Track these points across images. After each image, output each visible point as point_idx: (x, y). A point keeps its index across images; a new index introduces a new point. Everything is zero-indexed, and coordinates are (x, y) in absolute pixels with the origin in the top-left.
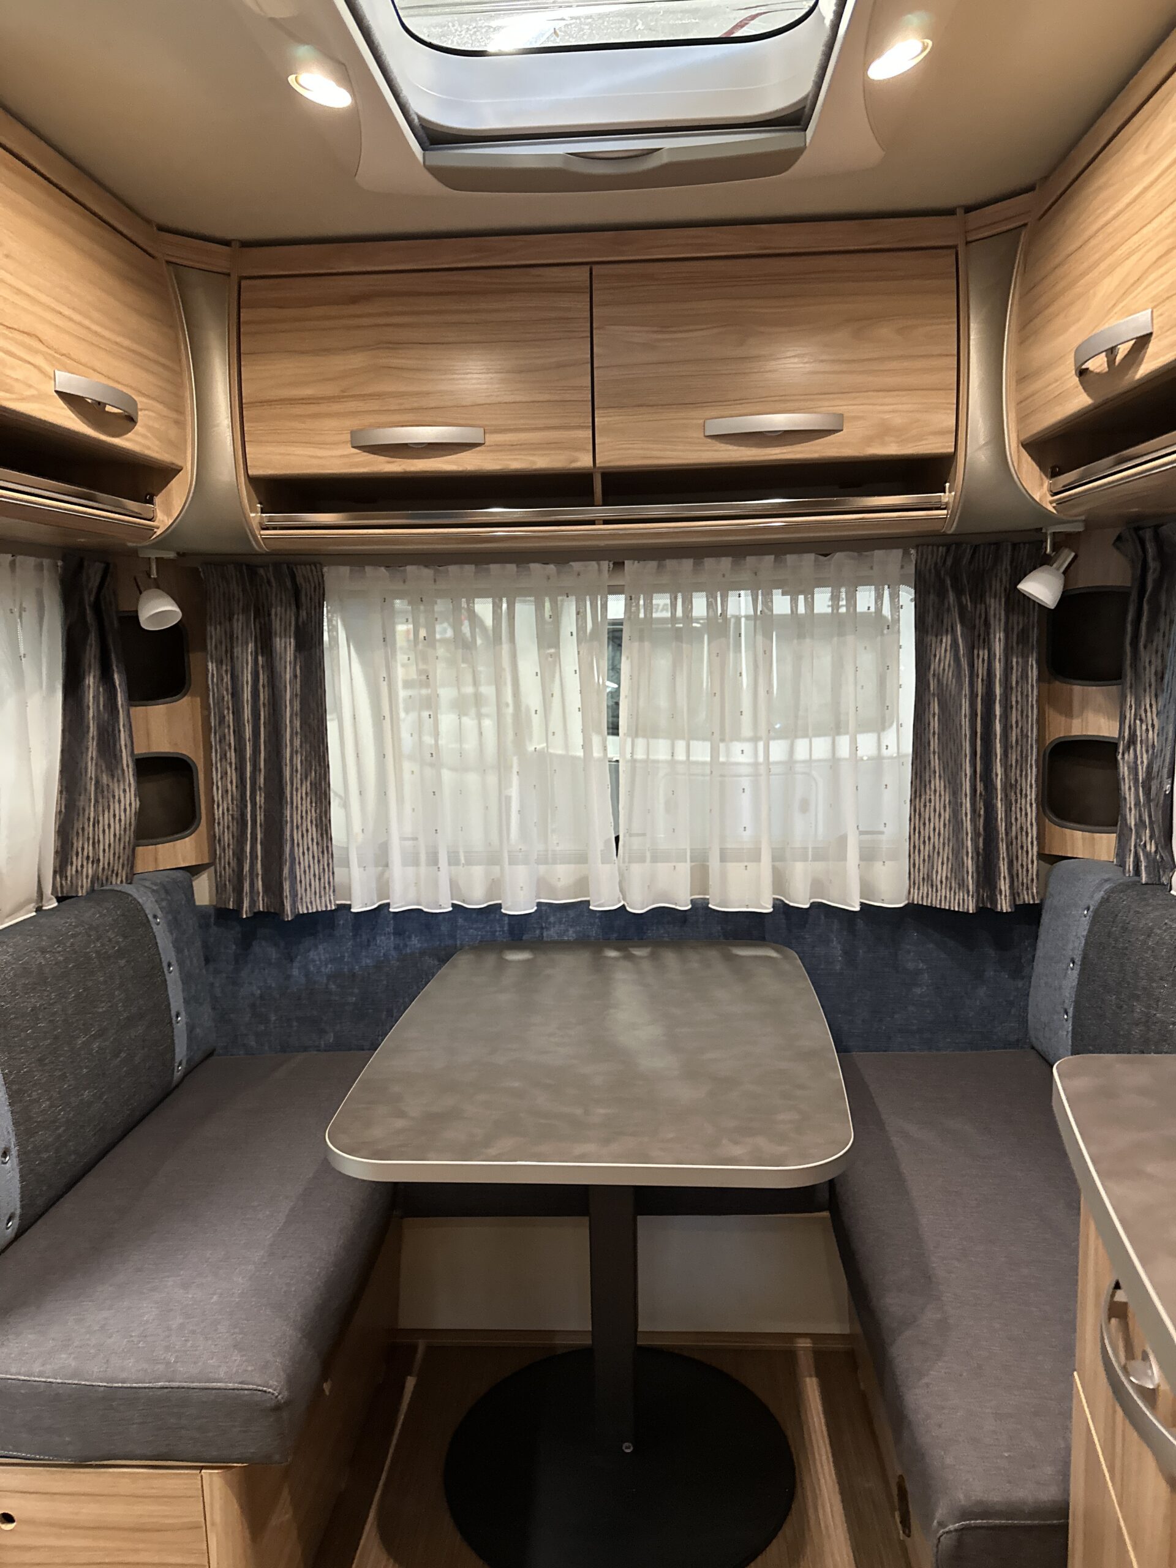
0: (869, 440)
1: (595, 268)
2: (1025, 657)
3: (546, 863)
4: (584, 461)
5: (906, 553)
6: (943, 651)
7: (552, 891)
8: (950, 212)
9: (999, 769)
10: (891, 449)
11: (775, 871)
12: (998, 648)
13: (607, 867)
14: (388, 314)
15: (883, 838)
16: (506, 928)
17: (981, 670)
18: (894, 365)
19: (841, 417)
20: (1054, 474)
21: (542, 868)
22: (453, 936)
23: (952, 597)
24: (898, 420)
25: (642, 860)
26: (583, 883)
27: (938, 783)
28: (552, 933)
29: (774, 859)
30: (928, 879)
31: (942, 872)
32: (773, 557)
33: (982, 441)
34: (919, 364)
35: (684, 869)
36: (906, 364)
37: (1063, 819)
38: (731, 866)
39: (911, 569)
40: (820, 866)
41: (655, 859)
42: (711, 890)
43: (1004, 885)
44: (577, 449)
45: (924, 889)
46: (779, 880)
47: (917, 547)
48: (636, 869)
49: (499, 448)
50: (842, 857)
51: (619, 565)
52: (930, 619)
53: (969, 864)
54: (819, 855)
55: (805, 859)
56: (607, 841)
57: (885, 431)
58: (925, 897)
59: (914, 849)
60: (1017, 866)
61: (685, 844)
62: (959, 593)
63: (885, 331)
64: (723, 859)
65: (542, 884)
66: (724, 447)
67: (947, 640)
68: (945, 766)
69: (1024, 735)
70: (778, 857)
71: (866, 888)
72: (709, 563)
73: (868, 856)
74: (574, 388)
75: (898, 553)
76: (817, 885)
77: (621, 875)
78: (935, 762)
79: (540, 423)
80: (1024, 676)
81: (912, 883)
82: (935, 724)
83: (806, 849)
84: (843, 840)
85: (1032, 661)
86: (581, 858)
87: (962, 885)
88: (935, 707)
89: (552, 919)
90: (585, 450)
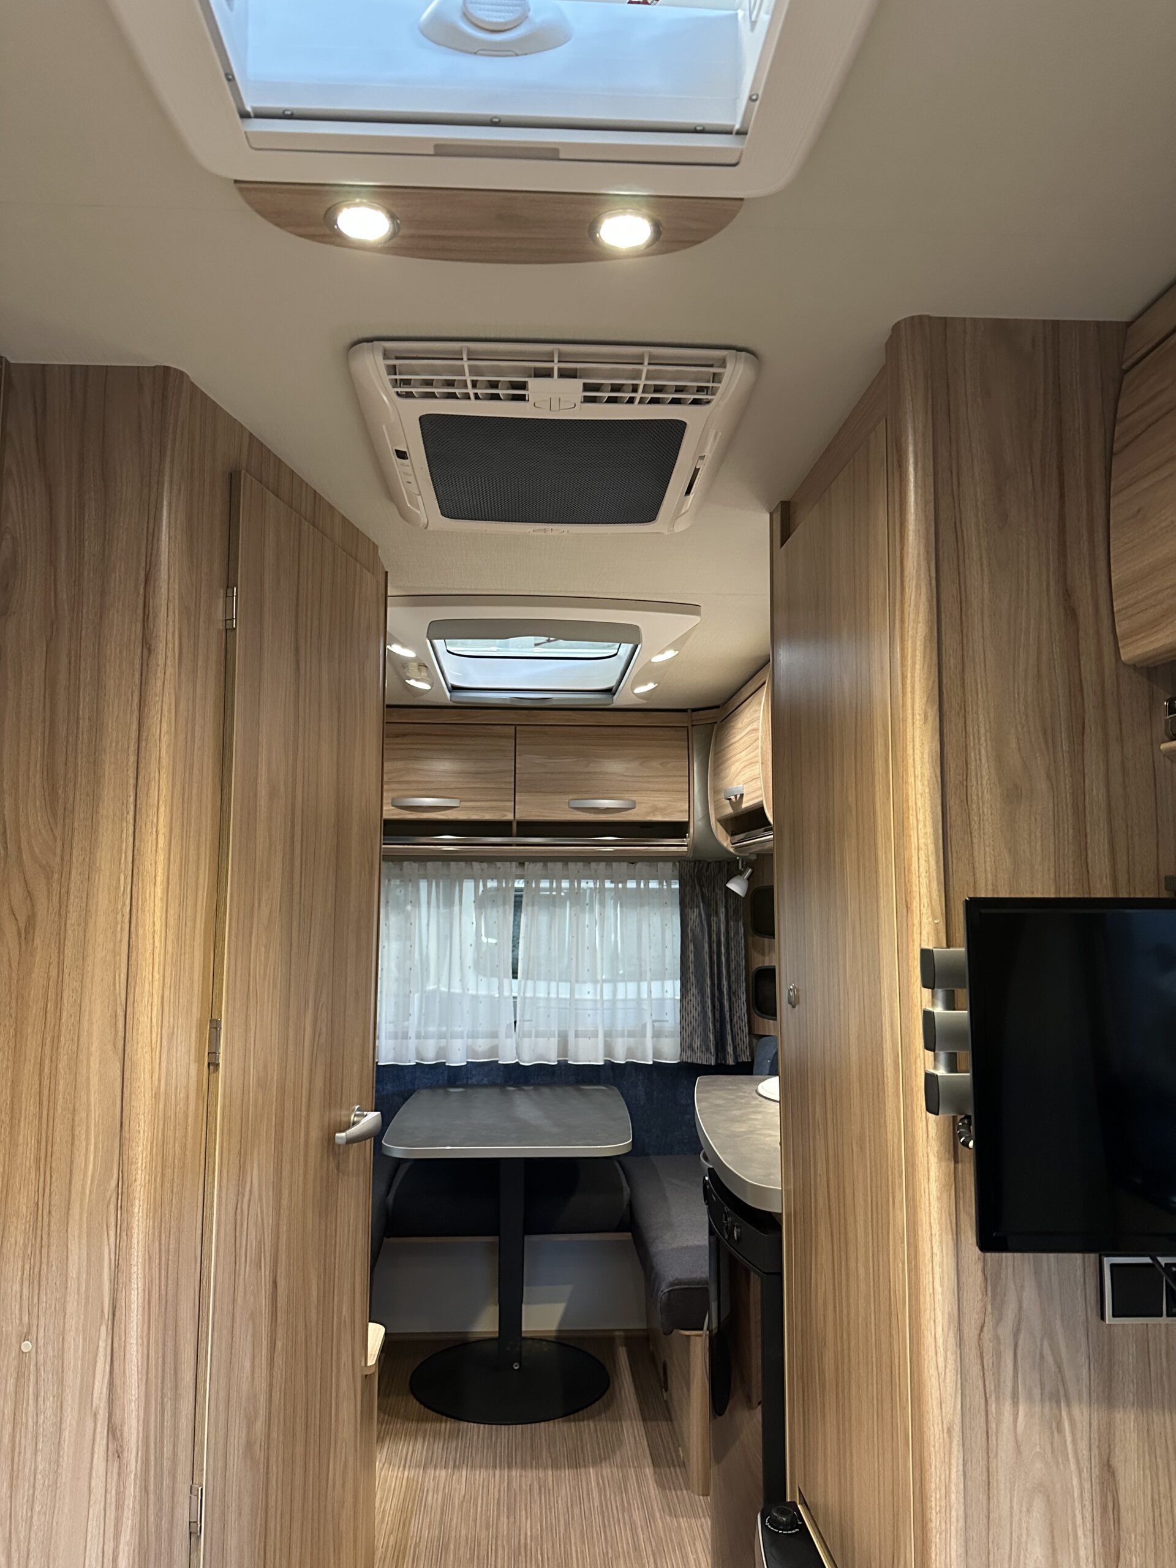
0: (648, 814)
1: (518, 728)
2: (737, 921)
3: (473, 1037)
4: (509, 816)
5: (674, 865)
6: (693, 915)
7: (475, 1054)
8: (685, 711)
9: (725, 982)
10: (659, 818)
11: (606, 1042)
12: (722, 917)
13: (509, 1040)
14: (412, 744)
15: (666, 1024)
16: (446, 1077)
17: (714, 927)
18: (660, 779)
19: (634, 802)
20: (733, 834)
21: (470, 1040)
22: (413, 1084)
23: (697, 887)
24: (661, 805)
25: (530, 1036)
26: (494, 1050)
27: (694, 990)
28: (474, 1081)
29: (606, 1035)
30: (691, 1047)
31: (697, 1043)
32: (604, 863)
33: (700, 817)
34: (670, 779)
35: (554, 1042)
36: (665, 779)
37: (762, 1012)
38: (580, 1040)
39: (676, 873)
40: (632, 1040)
41: (537, 1036)
42: (569, 1053)
43: (730, 1049)
44: (506, 811)
45: (689, 1053)
46: (609, 1049)
47: (679, 862)
48: (526, 1041)
49: (467, 808)
50: (644, 1035)
51: (522, 864)
52: (687, 900)
53: (711, 1037)
54: (631, 1034)
55: (623, 1036)
56: (508, 1026)
57: (655, 809)
58: (689, 1058)
59: (682, 1028)
60: (738, 1039)
61: (555, 1028)
62: (701, 886)
63: (655, 764)
64: (577, 1036)
65: (470, 1051)
66: (578, 813)
67: (696, 911)
68: (697, 980)
69: (738, 964)
70: (608, 1035)
71: (656, 1053)
72: (571, 865)
73: (657, 1035)
74: (505, 782)
75: (670, 864)
76: (630, 1051)
77: (517, 1044)
78: (692, 978)
79: (489, 798)
80: (737, 933)
81: (682, 1050)
82: (691, 957)
83: (623, 1031)
84: (644, 1026)
85: (741, 924)
86: (494, 1035)
87: (708, 1049)
88: (691, 947)
89: (474, 1072)
90: (510, 811)
